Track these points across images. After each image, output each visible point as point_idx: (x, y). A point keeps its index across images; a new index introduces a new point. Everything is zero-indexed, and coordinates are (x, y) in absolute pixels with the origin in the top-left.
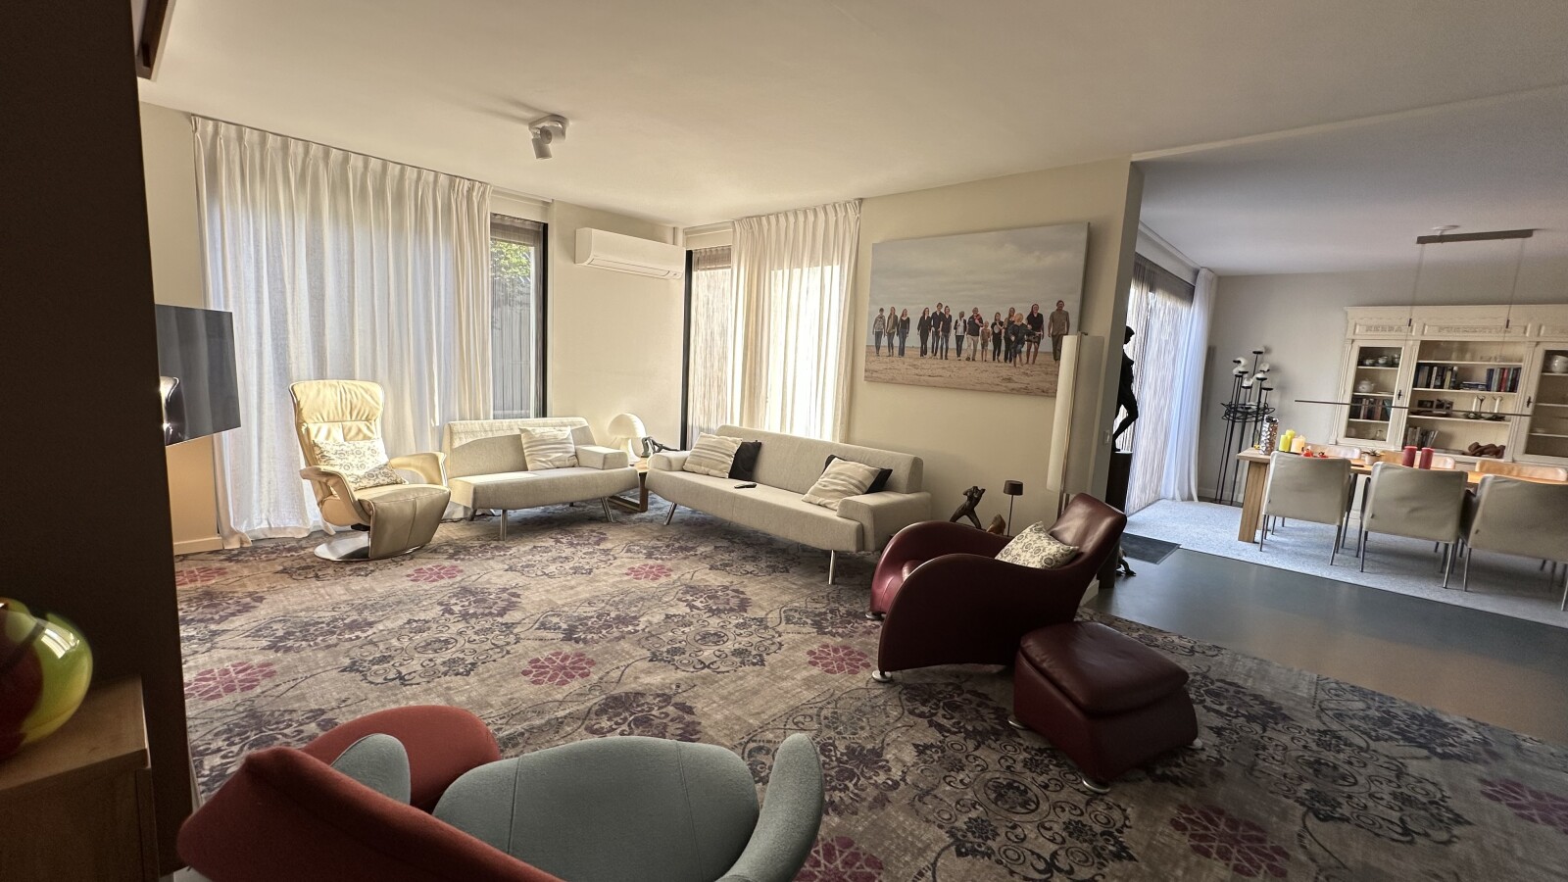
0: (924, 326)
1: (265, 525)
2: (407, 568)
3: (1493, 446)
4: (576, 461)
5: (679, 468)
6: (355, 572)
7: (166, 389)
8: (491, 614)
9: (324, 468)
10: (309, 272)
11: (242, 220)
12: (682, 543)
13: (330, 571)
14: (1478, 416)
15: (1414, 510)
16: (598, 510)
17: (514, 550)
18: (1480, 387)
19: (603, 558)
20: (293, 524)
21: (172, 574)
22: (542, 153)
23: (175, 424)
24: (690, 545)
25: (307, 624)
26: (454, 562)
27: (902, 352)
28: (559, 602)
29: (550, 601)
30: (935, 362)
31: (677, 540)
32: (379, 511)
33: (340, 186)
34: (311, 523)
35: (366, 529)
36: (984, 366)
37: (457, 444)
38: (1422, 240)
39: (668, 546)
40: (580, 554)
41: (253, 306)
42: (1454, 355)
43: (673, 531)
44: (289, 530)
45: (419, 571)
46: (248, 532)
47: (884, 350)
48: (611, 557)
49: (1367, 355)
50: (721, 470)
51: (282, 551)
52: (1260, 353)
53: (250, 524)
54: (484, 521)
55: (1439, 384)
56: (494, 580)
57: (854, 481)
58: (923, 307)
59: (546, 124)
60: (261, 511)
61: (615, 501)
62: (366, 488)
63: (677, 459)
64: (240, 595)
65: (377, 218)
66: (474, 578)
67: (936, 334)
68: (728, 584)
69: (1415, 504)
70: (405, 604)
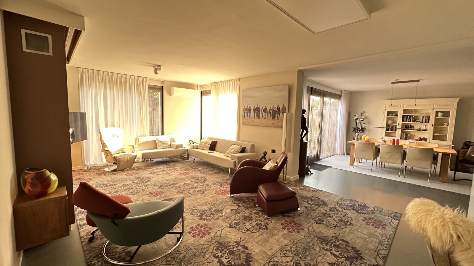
0: (254, 110)
1: (93, 163)
2: (125, 173)
3: (424, 138)
4: (170, 146)
5: (196, 148)
6: (113, 174)
7: (71, 131)
8: (143, 183)
9: (106, 149)
10: (104, 102)
11: (88, 91)
12: (195, 167)
13: (108, 174)
14: (420, 130)
15: (391, 156)
16: (175, 159)
17: (152, 169)
18: (420, 122)
19: (174, 170)
20: (100, 163)
21: (72, 174)
22: (156, 73)
23: (73, 139)
24: (197, 167)
25: (101, 185)
26: (137, 172)
27: (250, 117)
28: (160, 180)
29: (158, 180)
30: (257, 119)
31: (194, 166)
32: (119, 159)
33: (111, 81)
34: (104, 163)
35: (116, 164)
36: (268, 120)
37: (139, 143)
38: (393, 83)
39: (191, 168)
40: (168, 170)
41: (91, 111)
42: (414, 113)
43: (194, 164)
44: (99, 165)
45: (128, 174)
46: (89, 165)
47: (246, 117)
48: (176, 170)
49: (389, 113)
50: (206, 148)
51: (97, 170)
52: (362, 113)
53: (90, 163)
54: (147, 162)
55: (409, 121)
56: (146, 175)
57: (236, 150)
58: (254, 106)
59: (156, 67)
60: (92, 160)
61: (181, 157)
62: (116, 154)
63: (195, 146)
64: (86, 179)
65: (120, 88)
66: (141, 175)
67: (257, 112)
68: (202, 176)
69: (391, 154)
70: (124, 181)
